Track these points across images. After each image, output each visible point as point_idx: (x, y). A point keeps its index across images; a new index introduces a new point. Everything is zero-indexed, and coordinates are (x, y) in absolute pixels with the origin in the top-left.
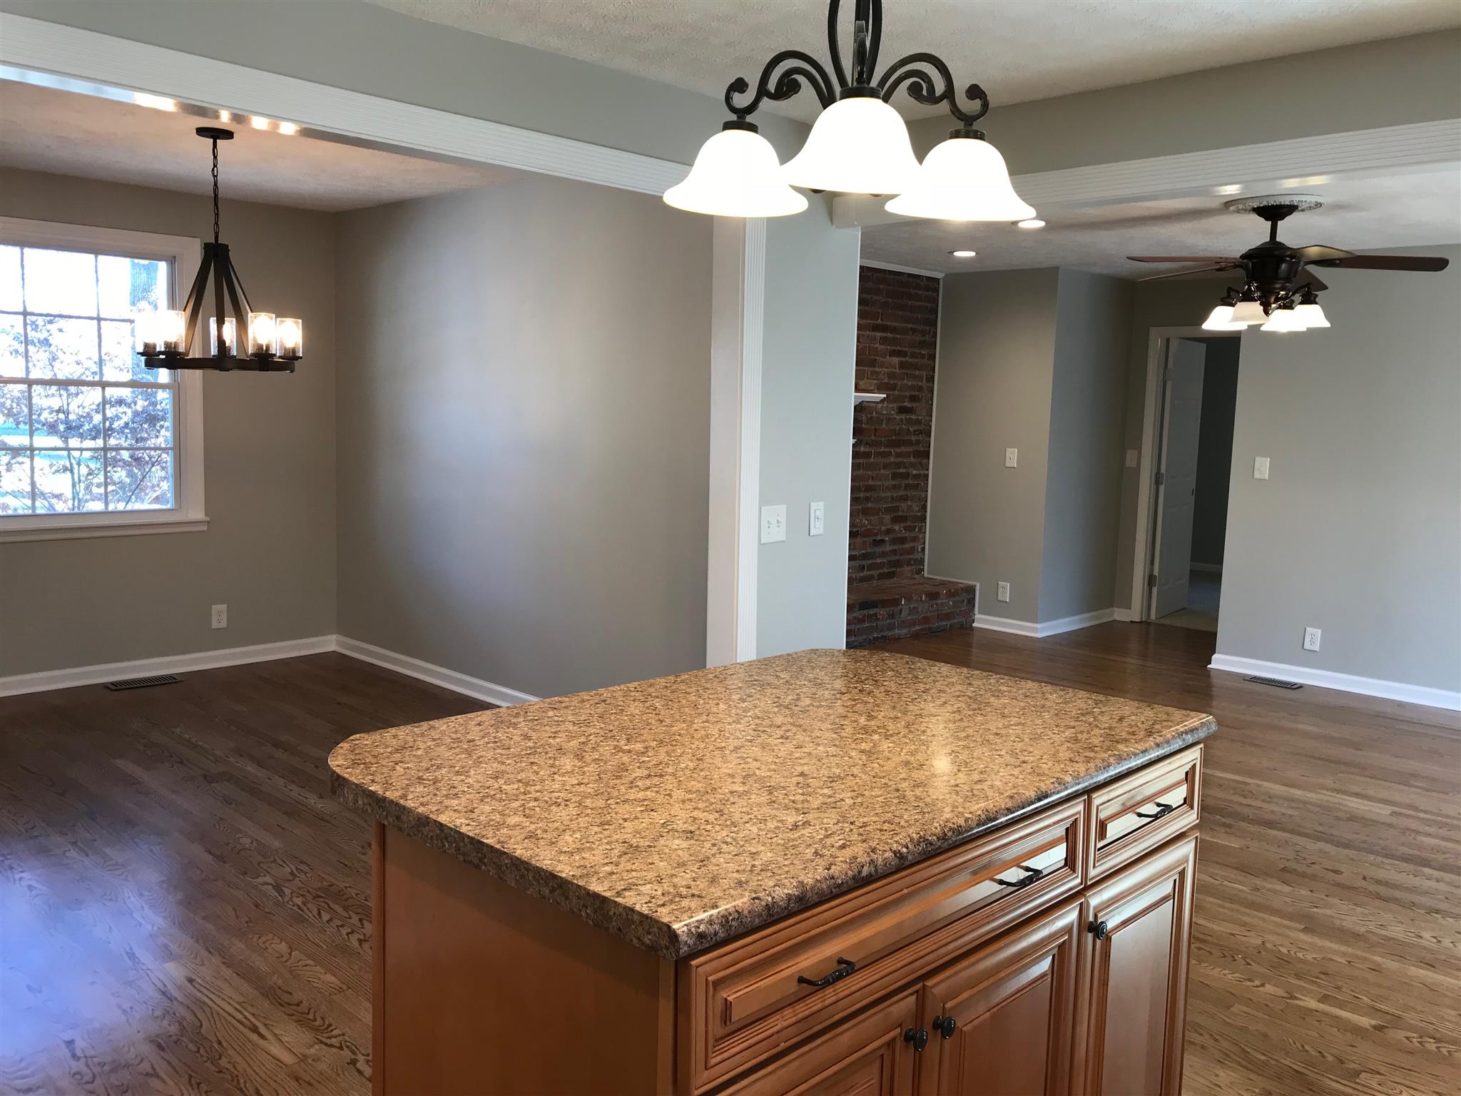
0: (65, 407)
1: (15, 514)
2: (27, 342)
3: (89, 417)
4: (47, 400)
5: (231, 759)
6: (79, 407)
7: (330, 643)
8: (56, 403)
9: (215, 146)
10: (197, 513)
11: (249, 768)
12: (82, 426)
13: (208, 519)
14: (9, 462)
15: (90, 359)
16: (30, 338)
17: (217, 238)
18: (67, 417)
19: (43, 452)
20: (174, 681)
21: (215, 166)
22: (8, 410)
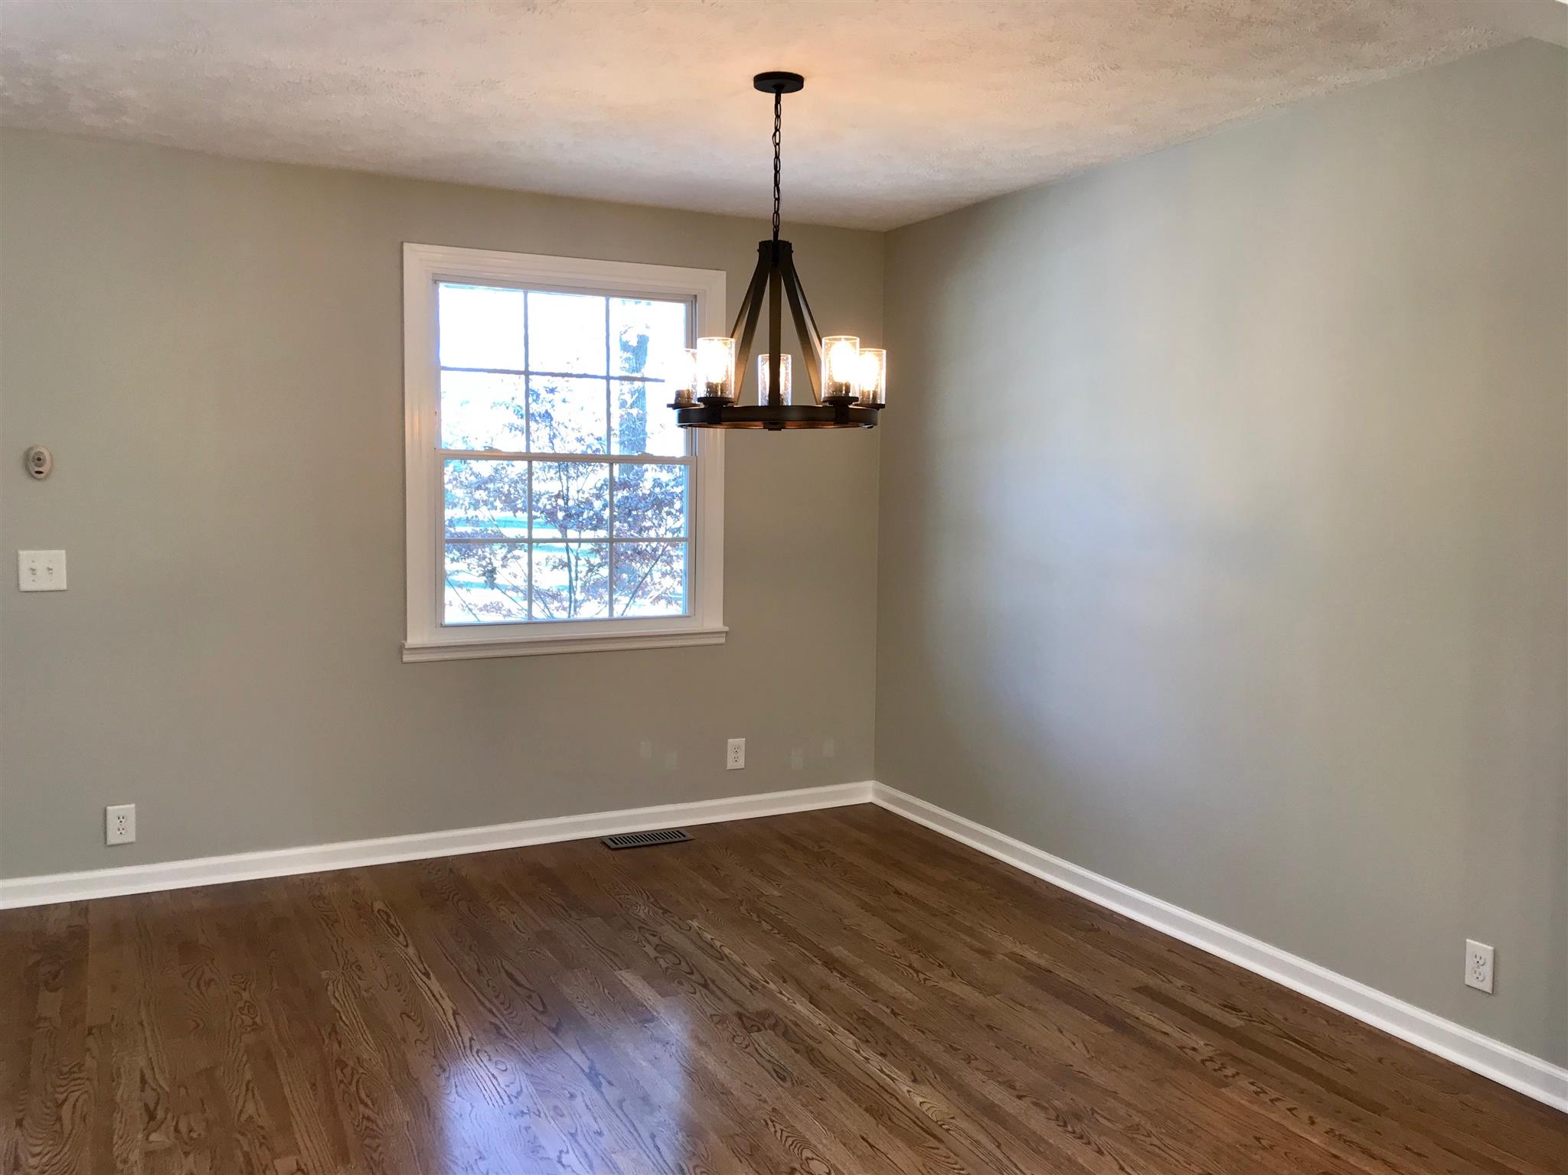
0: (565, 491)
1: (509, 619)
2: (529, 416)
3: (589, 503)
4: (547, 482)
5: (772, 986)
6: (578, 492)
7: (866, 792)
8: (555, 487)
9: (778, 101)
10: (714, 621)
11: (798, 1007)
12: (582, 513)
13: (727, 629)
14: (505, 557)
15: (592, 435)
16: (531, 412)
17: (776, 234)
18: (566, 503)
19: (541, 544)
20: (683, 838)
21: (777, 130)
22: (506, 496)
